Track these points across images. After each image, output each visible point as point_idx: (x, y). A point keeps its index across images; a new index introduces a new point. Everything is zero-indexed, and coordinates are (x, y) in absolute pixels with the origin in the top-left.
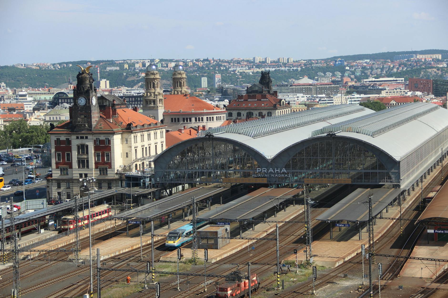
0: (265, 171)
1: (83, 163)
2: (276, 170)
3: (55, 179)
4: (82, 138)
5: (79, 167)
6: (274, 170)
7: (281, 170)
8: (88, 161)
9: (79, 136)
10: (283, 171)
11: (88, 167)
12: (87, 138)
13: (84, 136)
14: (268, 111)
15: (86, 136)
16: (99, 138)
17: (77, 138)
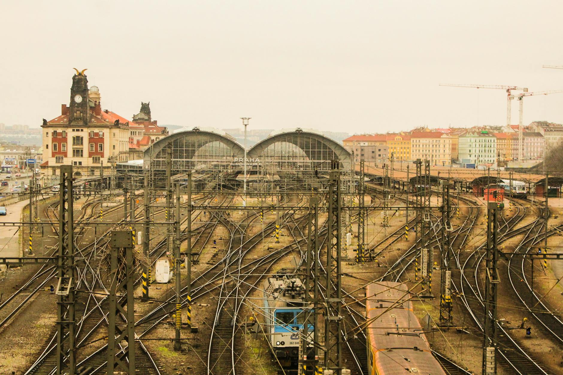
0: (242, 160)
1: (78, 153)
2: (251, 160)
3: (51, 167)
4: (78, 130)
5: (74, 155)
6: (249, 160)
7: (255, 160)
8: (82, 151)
9: (75, 129)
10: (256, 160)
11: (82, 156)
12: (82, 130)
13: (80, 129)
14: (156, 136)
15: (82, 129)
16: (93, 131)
17: (74, 130)
